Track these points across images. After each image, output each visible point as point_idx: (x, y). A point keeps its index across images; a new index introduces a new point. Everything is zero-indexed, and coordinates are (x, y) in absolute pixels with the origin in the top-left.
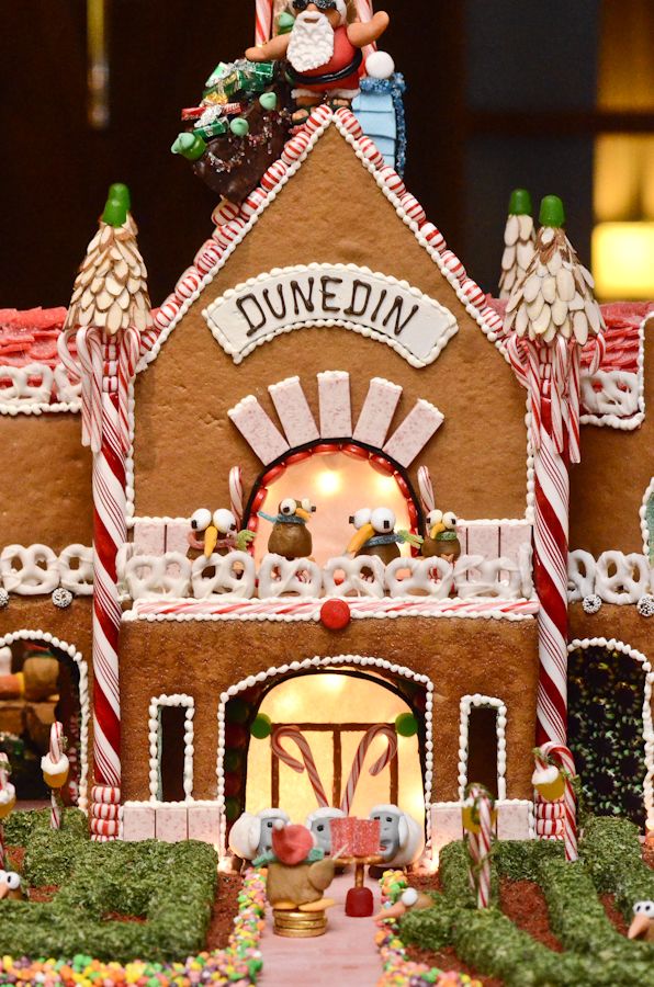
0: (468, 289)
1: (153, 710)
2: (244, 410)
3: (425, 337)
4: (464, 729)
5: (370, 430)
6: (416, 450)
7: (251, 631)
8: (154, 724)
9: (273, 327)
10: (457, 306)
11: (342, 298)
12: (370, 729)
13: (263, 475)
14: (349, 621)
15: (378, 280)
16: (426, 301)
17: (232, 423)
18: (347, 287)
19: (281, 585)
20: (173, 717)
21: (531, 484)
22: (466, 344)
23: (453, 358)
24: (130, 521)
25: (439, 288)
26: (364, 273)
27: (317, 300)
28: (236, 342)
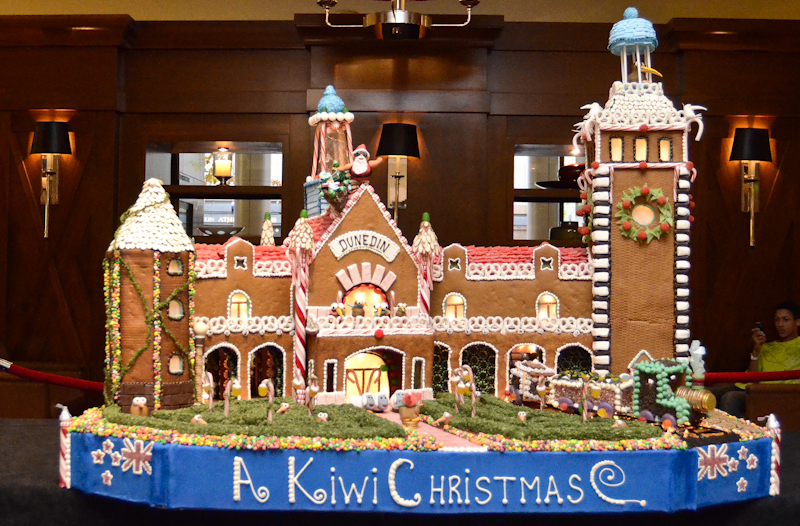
0: (403, 240)
1: (326, 364)
2: (341, 274)
3: (391, 254)
4: (413, 367)
5: (376, 280)
6: (389, 286)
7: (355, 339)
8: (325, 368)
9: (349, 249)
10: (400, 244)
11: (369, 242)
12: (374, 370)
13: (346, 293)
14: (383, 336)
15: (379, 236)
16: (392, 243)
17: (337, 278)
18: (370, 237)
19: (362, 325)
20: (331, 366)
21: (419, 296)
22: (402, 256)
23: (398, 260)
24: (307, 307)
25: (395, 239)
26: (374, 234)
27: (362, 242)
28: (339, 254)
